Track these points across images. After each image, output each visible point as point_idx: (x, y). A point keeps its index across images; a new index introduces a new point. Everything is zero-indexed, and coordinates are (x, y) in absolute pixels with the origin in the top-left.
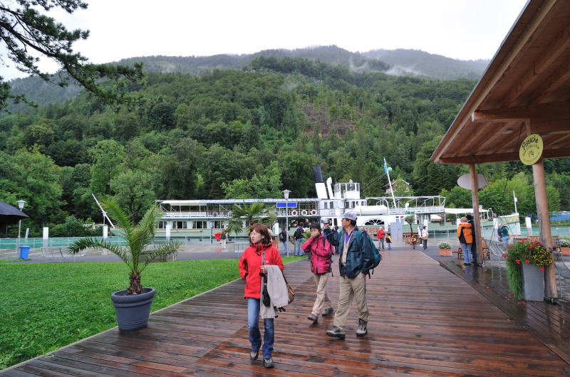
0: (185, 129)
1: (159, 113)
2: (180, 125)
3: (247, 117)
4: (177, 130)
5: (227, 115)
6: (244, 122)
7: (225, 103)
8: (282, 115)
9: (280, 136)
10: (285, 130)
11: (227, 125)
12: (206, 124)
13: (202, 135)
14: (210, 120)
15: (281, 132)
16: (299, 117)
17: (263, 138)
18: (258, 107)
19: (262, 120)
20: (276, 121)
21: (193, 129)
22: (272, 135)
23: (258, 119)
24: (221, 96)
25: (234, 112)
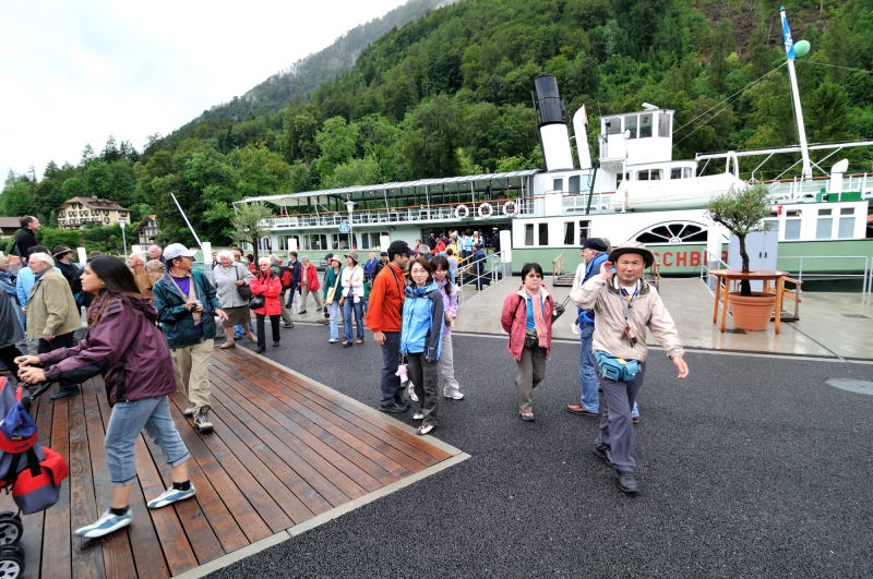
0: (474, 87)
1: (444, 69)
2: (468, 83)
3: (580, 46)
4: (463, 91)
5: (544, 50)
6: (571, 57)
7: (543, 27)
8: (653, 29)
9: (643, 73)
10: (657, 59)
11: (540, 68)
12: (507, 71)
13: (499, 94)
14: (512, 66)
15: (647, 65)
16: (689, 25)
17: (609, 82)
18: (604, 24)
19: (611, 45)
20: (640, 45)
21: (485, 85)
22: (627, 73)
23: (602, 47)
24: (538, 17)
25: (555, 40)
